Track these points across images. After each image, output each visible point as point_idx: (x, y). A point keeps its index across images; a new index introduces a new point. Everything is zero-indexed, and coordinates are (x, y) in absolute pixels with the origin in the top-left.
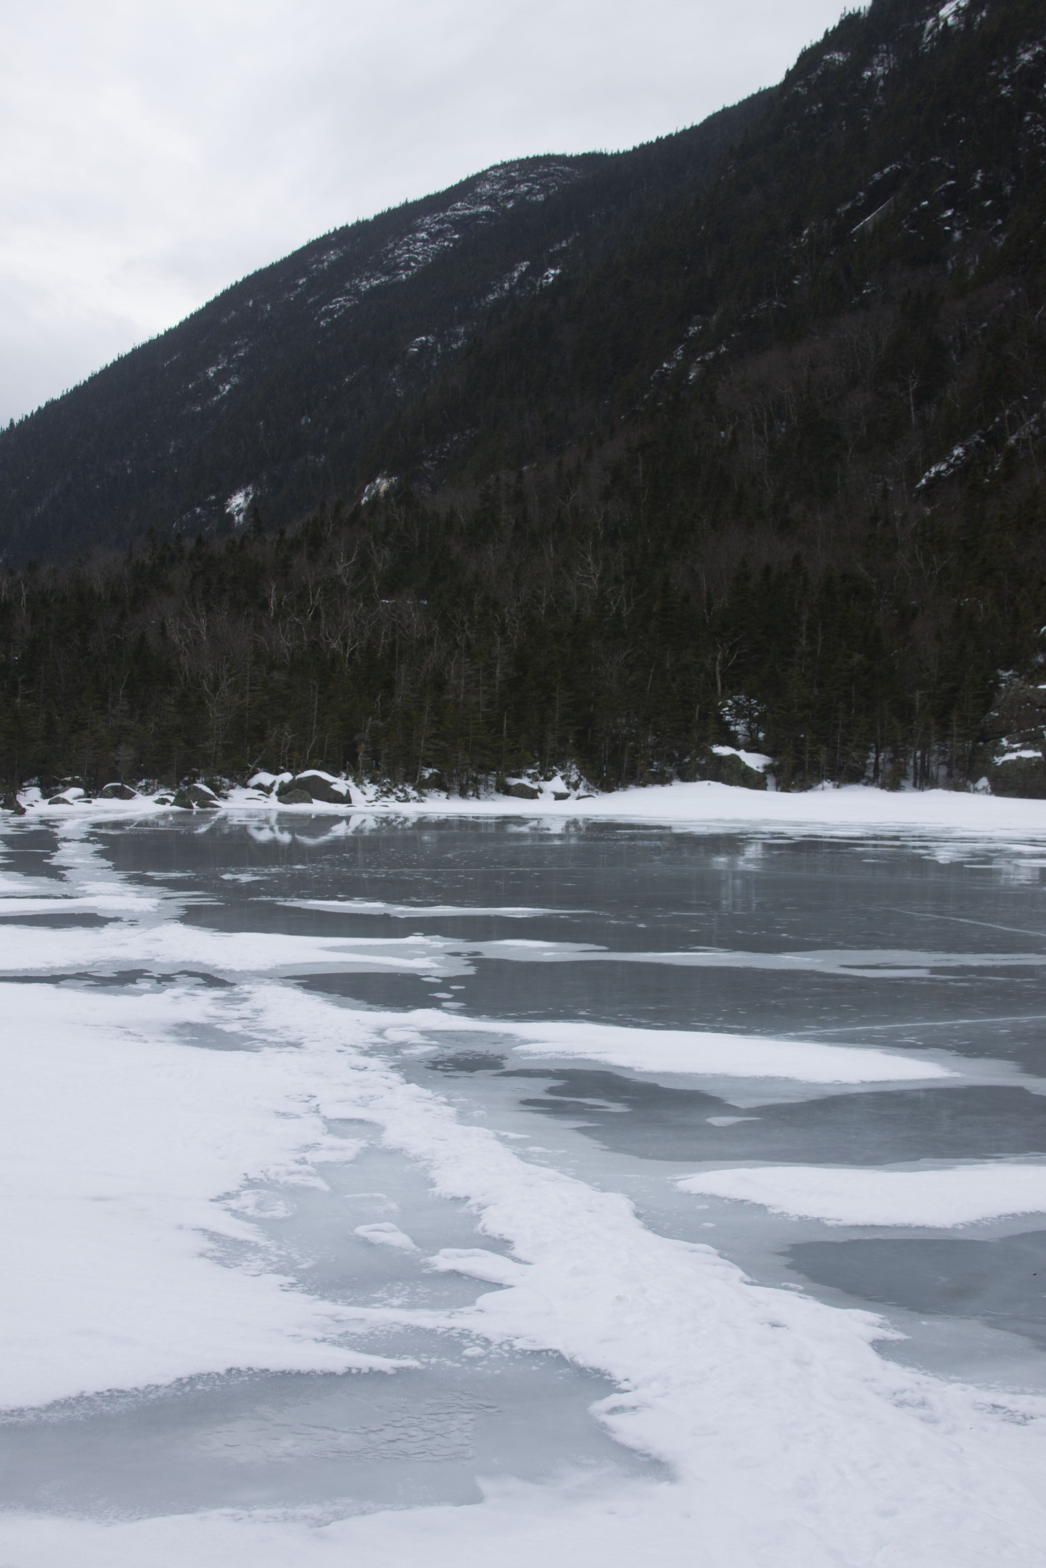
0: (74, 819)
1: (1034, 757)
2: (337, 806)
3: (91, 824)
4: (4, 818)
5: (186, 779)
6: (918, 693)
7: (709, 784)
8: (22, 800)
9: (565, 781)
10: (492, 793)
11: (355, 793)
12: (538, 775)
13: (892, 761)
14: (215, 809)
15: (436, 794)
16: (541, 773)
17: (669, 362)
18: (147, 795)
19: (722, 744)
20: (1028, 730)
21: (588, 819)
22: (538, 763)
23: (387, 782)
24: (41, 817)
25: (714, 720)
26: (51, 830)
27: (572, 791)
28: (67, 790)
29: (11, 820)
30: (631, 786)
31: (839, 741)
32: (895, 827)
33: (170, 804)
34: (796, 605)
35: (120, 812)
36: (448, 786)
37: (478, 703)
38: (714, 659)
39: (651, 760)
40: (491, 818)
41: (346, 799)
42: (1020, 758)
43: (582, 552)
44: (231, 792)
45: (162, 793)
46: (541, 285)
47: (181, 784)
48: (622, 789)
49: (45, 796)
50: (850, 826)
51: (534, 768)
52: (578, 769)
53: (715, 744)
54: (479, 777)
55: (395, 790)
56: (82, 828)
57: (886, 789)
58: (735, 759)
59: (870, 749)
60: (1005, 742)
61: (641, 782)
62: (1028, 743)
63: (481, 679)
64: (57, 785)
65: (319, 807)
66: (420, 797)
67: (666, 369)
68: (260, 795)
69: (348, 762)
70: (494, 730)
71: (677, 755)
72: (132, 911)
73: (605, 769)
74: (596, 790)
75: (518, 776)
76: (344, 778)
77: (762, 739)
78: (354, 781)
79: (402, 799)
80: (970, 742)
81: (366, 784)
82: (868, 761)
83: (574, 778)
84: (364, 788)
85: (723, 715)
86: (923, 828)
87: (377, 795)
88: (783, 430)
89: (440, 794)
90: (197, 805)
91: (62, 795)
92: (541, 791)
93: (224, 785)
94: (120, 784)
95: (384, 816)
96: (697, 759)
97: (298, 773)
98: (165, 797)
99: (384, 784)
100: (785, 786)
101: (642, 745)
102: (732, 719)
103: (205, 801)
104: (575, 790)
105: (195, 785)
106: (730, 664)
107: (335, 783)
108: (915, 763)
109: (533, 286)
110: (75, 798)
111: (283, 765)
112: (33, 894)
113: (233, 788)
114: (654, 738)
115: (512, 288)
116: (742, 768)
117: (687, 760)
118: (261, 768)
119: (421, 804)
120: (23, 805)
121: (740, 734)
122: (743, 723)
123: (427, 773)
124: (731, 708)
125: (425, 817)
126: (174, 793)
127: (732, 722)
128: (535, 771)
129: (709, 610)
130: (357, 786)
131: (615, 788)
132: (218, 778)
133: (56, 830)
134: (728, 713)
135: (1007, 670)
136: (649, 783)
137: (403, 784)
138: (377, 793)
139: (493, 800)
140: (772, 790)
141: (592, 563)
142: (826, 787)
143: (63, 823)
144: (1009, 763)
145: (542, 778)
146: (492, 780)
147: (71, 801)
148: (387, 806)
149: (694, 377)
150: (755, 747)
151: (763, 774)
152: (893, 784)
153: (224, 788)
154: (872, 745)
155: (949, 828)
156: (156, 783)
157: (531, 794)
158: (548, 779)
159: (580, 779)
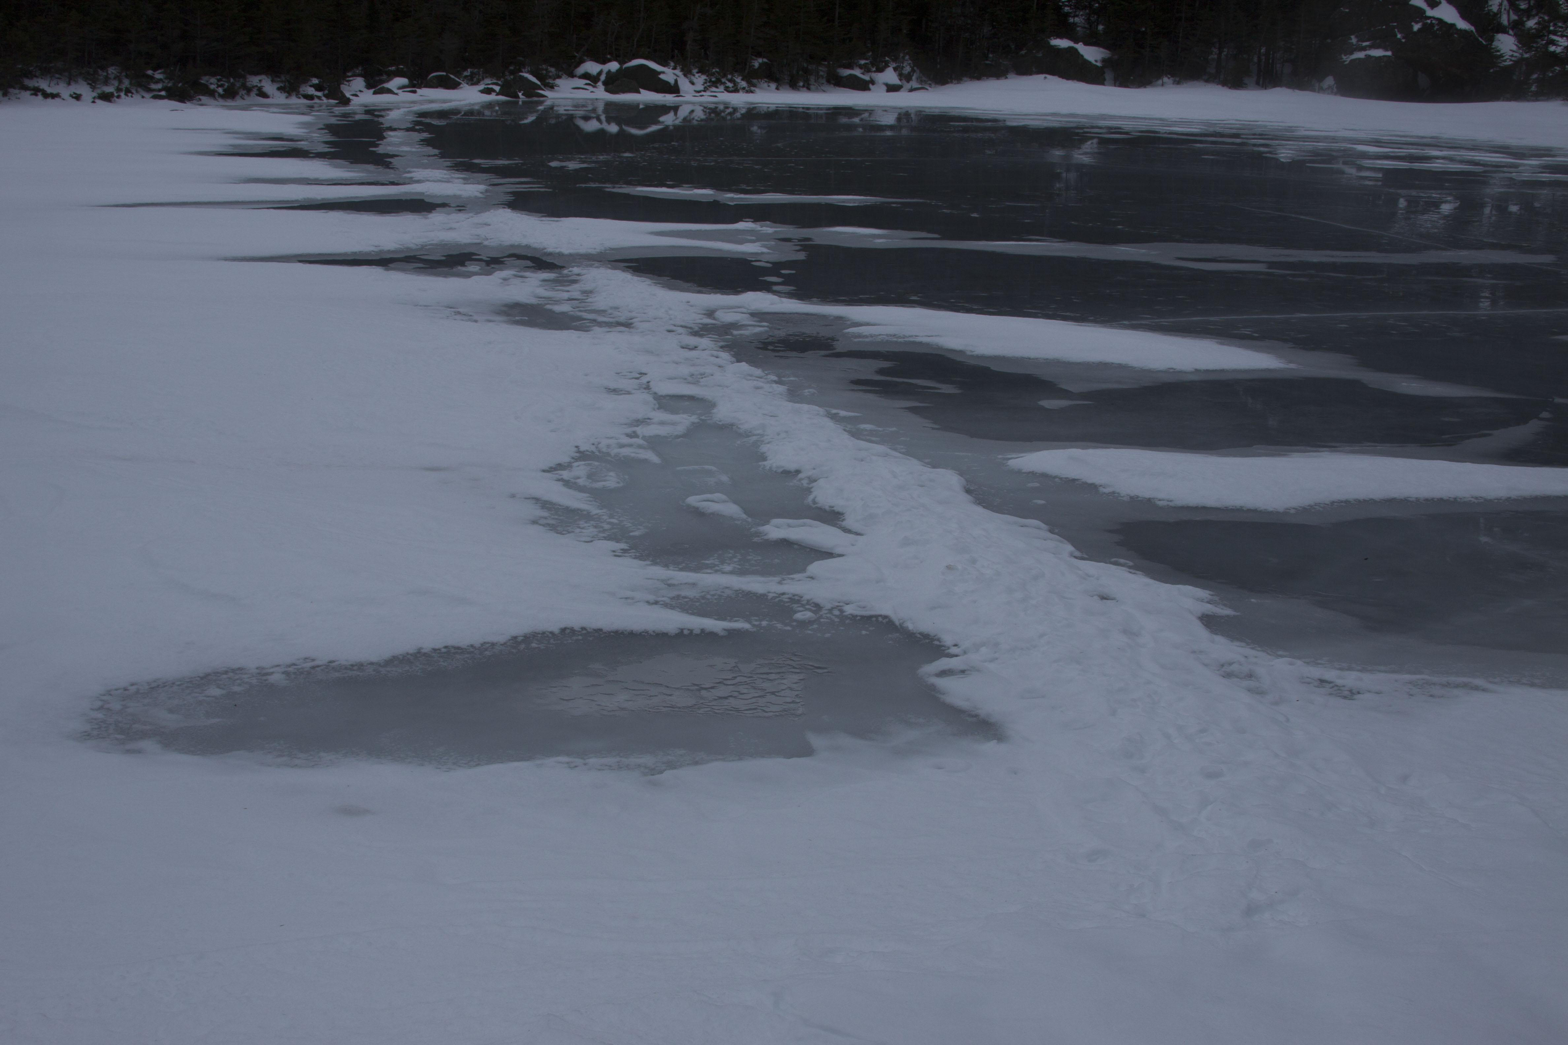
0: (399, 109)
1: (1384, 56)
2: (665, 96)
3: (416, 114)
4: (329, 108)
5: (512, 68)
7: (1045, 78)
8: (347, 90)
9: (897, 72)
10: (823, 83)
11: (684, 84)
12: (870, 66)
13: (1235, 57)
14: (542, 99)
15: (766, 85)
16: (873, 64)
18: (472, 84)
19: (1060, 36)
20: (1380, 28)
21: (921, 111)
22: (870, 54)
23: (716, 71)
24: (366, 107)
25: (1052, 11)
26: (376, 119)
27: (904, 82)
28: (392, 79)
29: (336, 110)
30: (965, 79)
31: (1181, 35)
32: (1236, 124)
33: (495, 94)
35: (445, 101)
36: (778, 76)
39: (986, 51)
40: (821, 109)
41: (674, 89)
42: (1368, 57)
44: (558, 81)
45: (487, 82)
47: (507, 73)
48: (956, 82)
49: (369, 86)
50: (1189, 123)
51: (866, 59)
52: (911, 60)
53: (1053, 36)
54: (809, 67)
55: (723, 80)
56: (407, 117)
57: (1227, 86)
58: (1072, 51)
59: (1213, 44)
60: (1354, 40)
61: (976, 75)
62: (1377, 41)
64: (381, 75)
65: (646, 97)
66: (749, 87)
68: (586, 84)
69: (676, 51)
70: (825, 19)
71: (1013, 47)
72: (459, 197)
73: (939, 60)
74: (929, 82)
75: (850, 67)
76: (672, 68)
77: (1101, 32)
78: (682, 70)
79: (731, 89)
80: (1317, 39)
81: (695, 74)
82: (1210, 57)
83: (907, 69)
84: (692, 78)
85: (1061, 6)
86: (1265, 126)
87: (706, 85)
89: (770, 84)
90: (523, 95)
91: (386, 85)
92: (872, 82)
93: (550, 74)
94: (444, 74)
95: (713, 106)
96: (1034, 52)
97: (626, 62)
98: (490, 86)
99: (713, 74)
100: (1123, 81)
101: (978, 36)
102: (1070, 11)
103: (531, 90)
104: (908, 82)
105: (521, 74)
107: (663, 73)
108: (1259, 60)
110: (399, 88)
111: (610, 54)
112: (360, 182)
113: (559, 77)
114: (990, 28)
116: (1081, 61)
117: (1023, 52)
118: (587, 56)
119: (751, 94)
120: (348, 95)
121: (1078, 27)
122: (1082, 15)
123: (757, 63)
125: (755, 108)
126: (500, 82)
127: (1070, 13)
128: (867, 62)
130: (685, 75)
131: (949, 80)
132: (544, 67)
133: (381, 120)
134: (1067, 3)
136: (984, 76)
137: (731, 74)
138: (705, 83)
139: (824, 91)
140: (1110, 85)
142: (1166, 83)
143: (388, 112)
144: (1357, 61)
145: (874, 69)
146: (823, 71)
147: (396, 91)
148: (716, 96)
150: (1094, 40)
151: (1102, 67)
152: (1235, 82)
153: (550, 77)
154: (1215, 40)
155: (1292, 127)
156: (481, 73)
157: (863, 86)
158: (880, 70)
159: (913, 71)
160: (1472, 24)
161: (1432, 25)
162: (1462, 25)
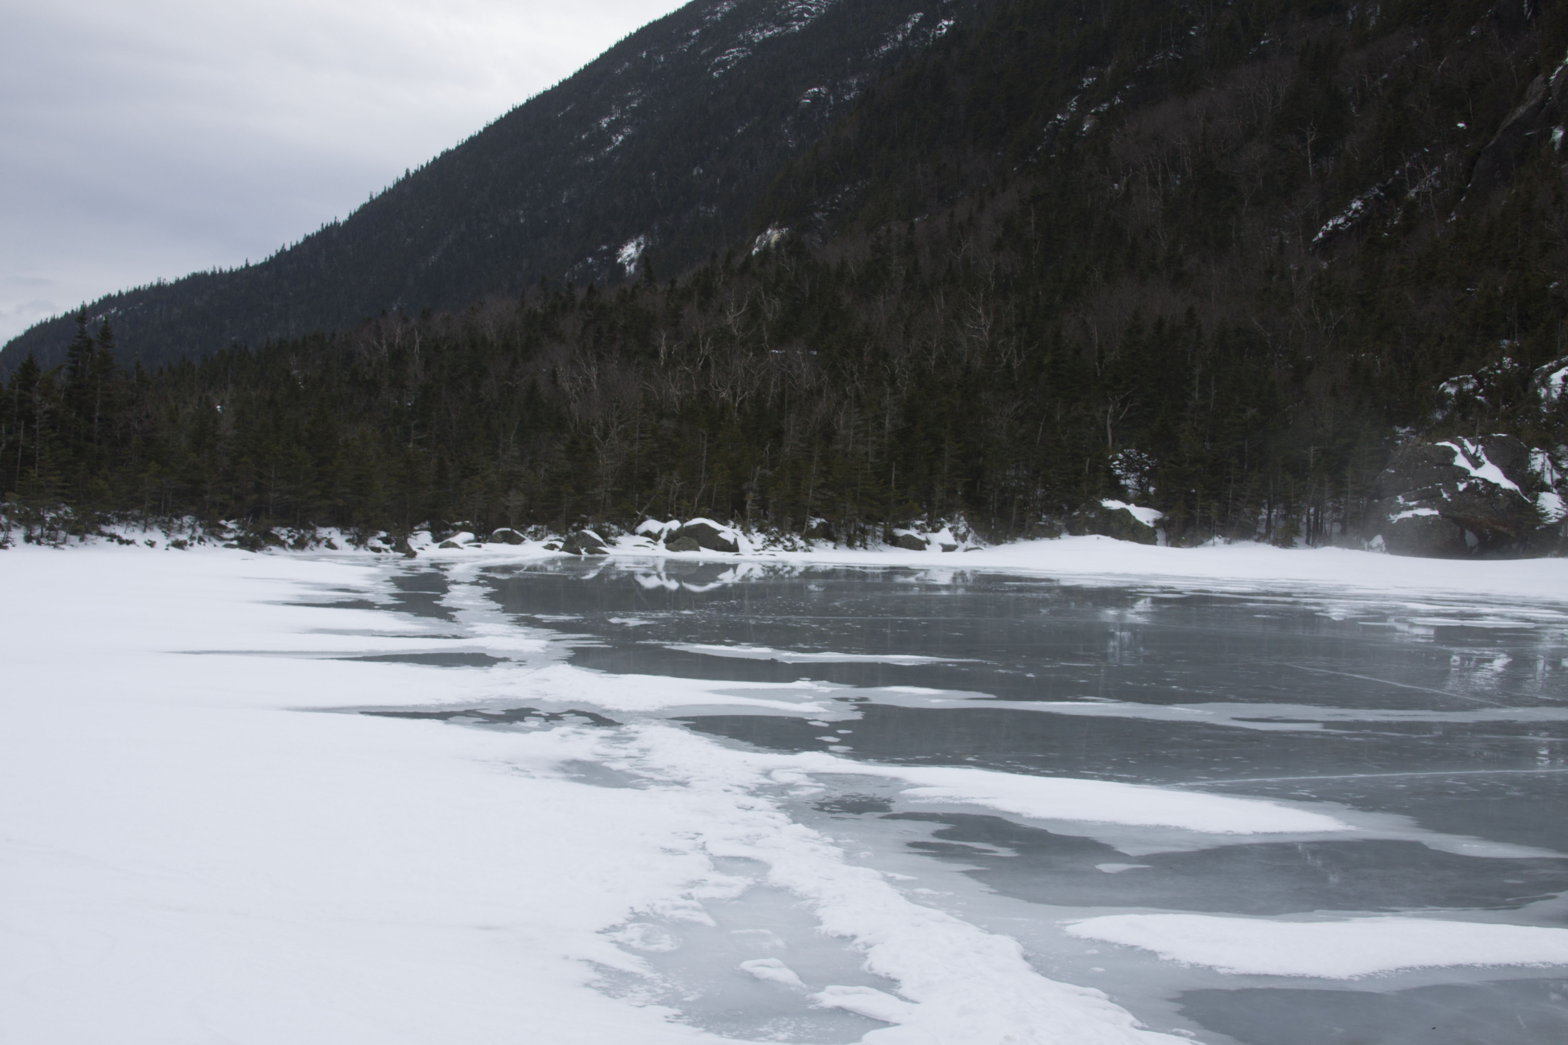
0: (464, 563)
1: (1431, 515)
2: (724, 554)
3: (480, 568)
4: (395, 560)
5: (575, 525)
6: (1312, 449)
7: (1098, 538)
8: (414, 543)
9: (953, 532)
10: (880, 543)
11: (743, 542)
12: (926, 526)
13: (1284, 517)
14: (603, 555)
15: (823, 544)
16: (928, 525)
17: (1062, 114)
18: (536, 540)
19: (1112, 498)
20: (1425, 488)
21: (976, 571)
22: (926, 515)
23: (775, 531)
24: (432, 560)
25: (1104, 474)
26: (441, 573)
27: (959, 543)
28: (457, 534)
29: (402, 563)
30: (1019, 539)
31: (1230, 496)
32: (1287, 583)
33: (558, 550)
34: (1189, 360)
35: (509, 556)
36: (835, 536)
37: (866, 454)
38: (1106, 412)
39: (1040, 513)
40: (878, 568)
41: (733, 548)
42: (1416, 516)
43: (973, 304)
44: (620, 539)
45: (551, 538)
46: (934, 36)
47: (570, 530)
48: (1010, 542)
49: (436, 540)
50: (1242, 582)
51: (922, 520)
52: (966, 521)
53: (1105, 498)
54: (866, 528)
55: (782, 539)
56: (471, 571)
57: (1277, 545)
58: (1125, 513)
59: (1263, 505)
60: (1400, 500)
61: (1030, 535)
62: (1424, 501)
63: (870, 429)
64: (448, 529)
65: (706, 555)
66: (807, 546)
67: (1060, 121)
68: (648, 542)
69: (736, 511)
70: (882, 481)
71: (1066, 508)
72: (520, 652)
73: (993, 521)
74: (984, 542)
75: (906, 527)
76: (731, 527)
77: (1153, 494)
78: (742, 529)
79: (790, 548)
80: (1365, 499)
81: (754, 533)
82: (1260, 517)
83: (962, 530)
84: (751, 536)
85: (1113, 469)
86: (1316, 585)
87: (764, 544)
88: (1178, 182)
89: (827, 544)
90: (586, 551)
91: (452, 540)
92: (928, 542)
93: (613, 531)
94: (509, 529)
95: (771, 565)
96: (1087, 513)
97: (686, 521)
98: (554, 543)
99: (772, 534)
100: (1175, 540)
101: (1031, 498)
102: (1122, 473)
103: (593, 546)
104: (963, 542)
105: (584, 531)
106: (1121, 417)
107: (723, 531)
108: (1308, 520)
109: (927, 37)
110: (465, 543)
111: (671, 513)
112: (423, 634)
113: (621, 534)
114: (1044, 490)
115: (905, 39)
116: (1132, 522)
117: (1076, 514)
118: (649, 515)
119: (809, 553)
120: (414, 548)
121: (1130, 488)
122: (1133, 477)
123: (815, 523)
124: (1121, 462)
125: (812, 567)
126: (563, 539)
127: (1122, 475)
128: (922, 522)
129: (1101, 363)
130: (745, 534)
131: (1003, 541)
132: (607, 524)
133: (445, 573)
134: (1118, 466)
135: (1404, 427)
136: (1038, 536)
137: (790, 533)
138: (764, 542)
139: (881, 551)
140: (1161, 545)
141: (983, 315)
142: (1217, 542)
143: (453, 566)
144: (1405, 521)
145: (930, 530)
146: (879, 531)
147: (461, 545)
148: (774, 555)
149: (1088, 128)
150: (1146, 502)
151: (1153, 528)
152: (1285, 540)
153: (612, 534)
154: (1265, 501)
155: (1342, 585)
156: (545, 529)
157: (918, 546)
158: (936, 530)
159: (968, 531)
160: (1516, 483)
161: (1477, 485)
162: (1507, 484)
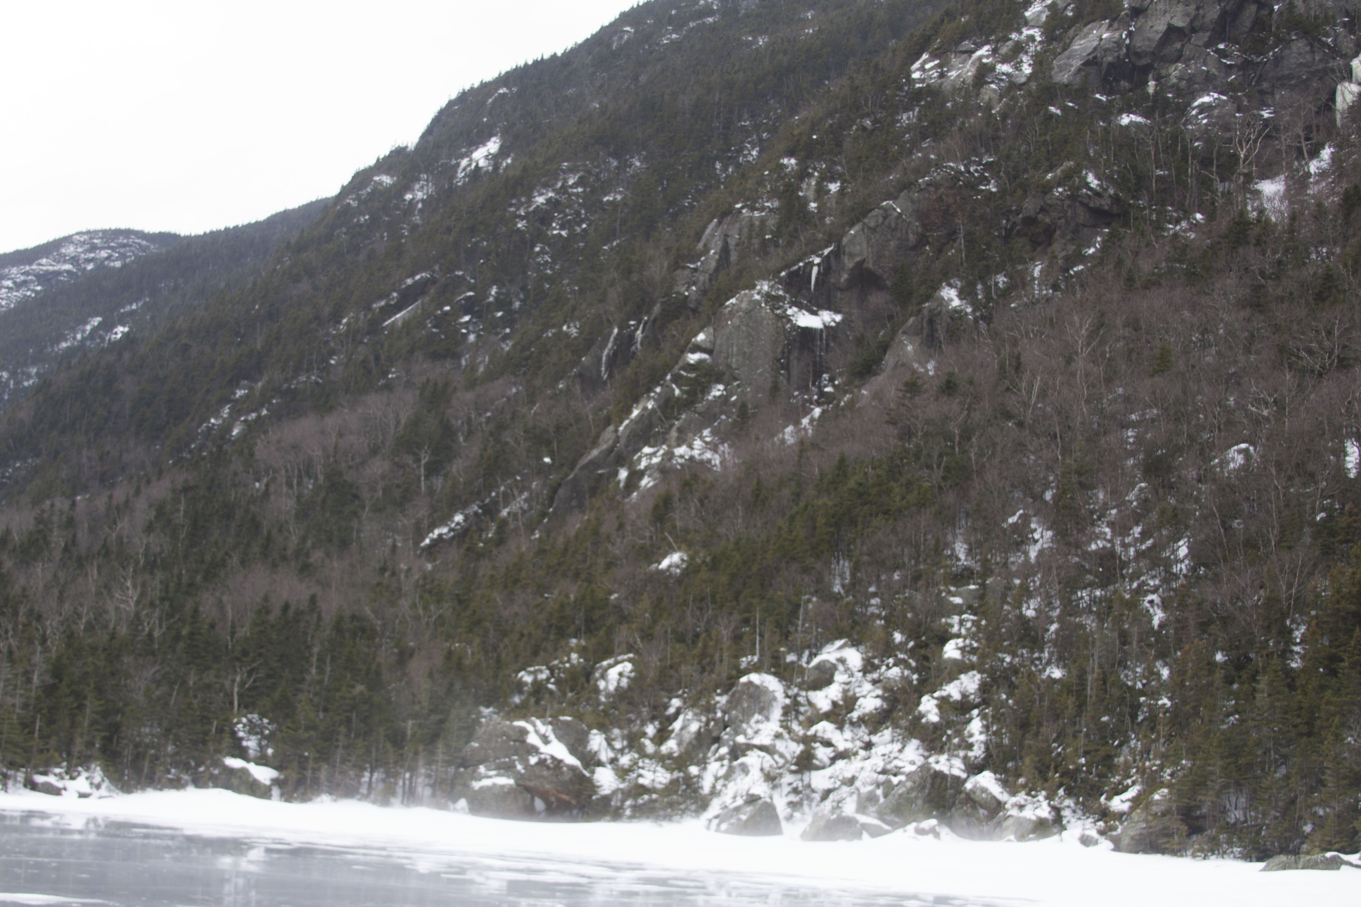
1: (506, 784)
6: (410, 723)
9: (88, 781)
10: (20, 788)
12: (64, 775)
13: (384, 780)
16: (67, 773)
17: (216, 418)
19: (234, 756)
20: (503, 760)
22: (65, 764)
25: (228, 735)
27: (94, 791)
30: (148, 788)
31: (338, 760)
34: (309, 639)
37: (14, 705)
38: (233, 681)
39: (169, 767)
42: (495, 785)
43: (123, 577)
46: (110, 339)
48: (141, 791)
51: (61, 768)
52: (102, 771)
53: (228, 756)
54: (9, 773)
57: (376, 804)
58: (244, 771)
59: (365, 769)
60: (482, 769)
61: (158, 786)
62: (501, 771)
63: (19, 683)
67: (213, 424)
70: (26, 731)
71: (193, 764)
73: (126, 772)
74: (117, 791)
75: (45, 773)
77: (271, 755)
80: (452, 768)
82: (363, 780)
83: (97, 779)
85: (237, 731)
88: (310, 486)
92: (65, 789)
96: (211, 769)
100: (288, 797)
101: (162, 753)
104: (98, 790)
106: (247, 686)
108: (404, 784)
109: (102, 339)
114: (174, 747)
115: (84, 339)
116: (250, 780)
117: (202, 769)
121: (251, 749)
122: (254, 740)
124: (245, 726)
127: (244, 737)
128: (61, 771)
129: (232, 637)
131: (134, 789)
134: (241, 729)
135: (488, 707)
136: (166, 787)
140: (276, 800)
141: (131, 588)
144: (484, 788)
145: (67, 778)
146: (21, 776)
149: (238, 434)
150: (264, 762)
151: (270, 785)
152: (383, 800)
154: (368, 765)
157: (56, 791)
158: (73, 779)
159: (103, 780)
160: (579, 759)
161: (545, 760)
162: (571, 760)
